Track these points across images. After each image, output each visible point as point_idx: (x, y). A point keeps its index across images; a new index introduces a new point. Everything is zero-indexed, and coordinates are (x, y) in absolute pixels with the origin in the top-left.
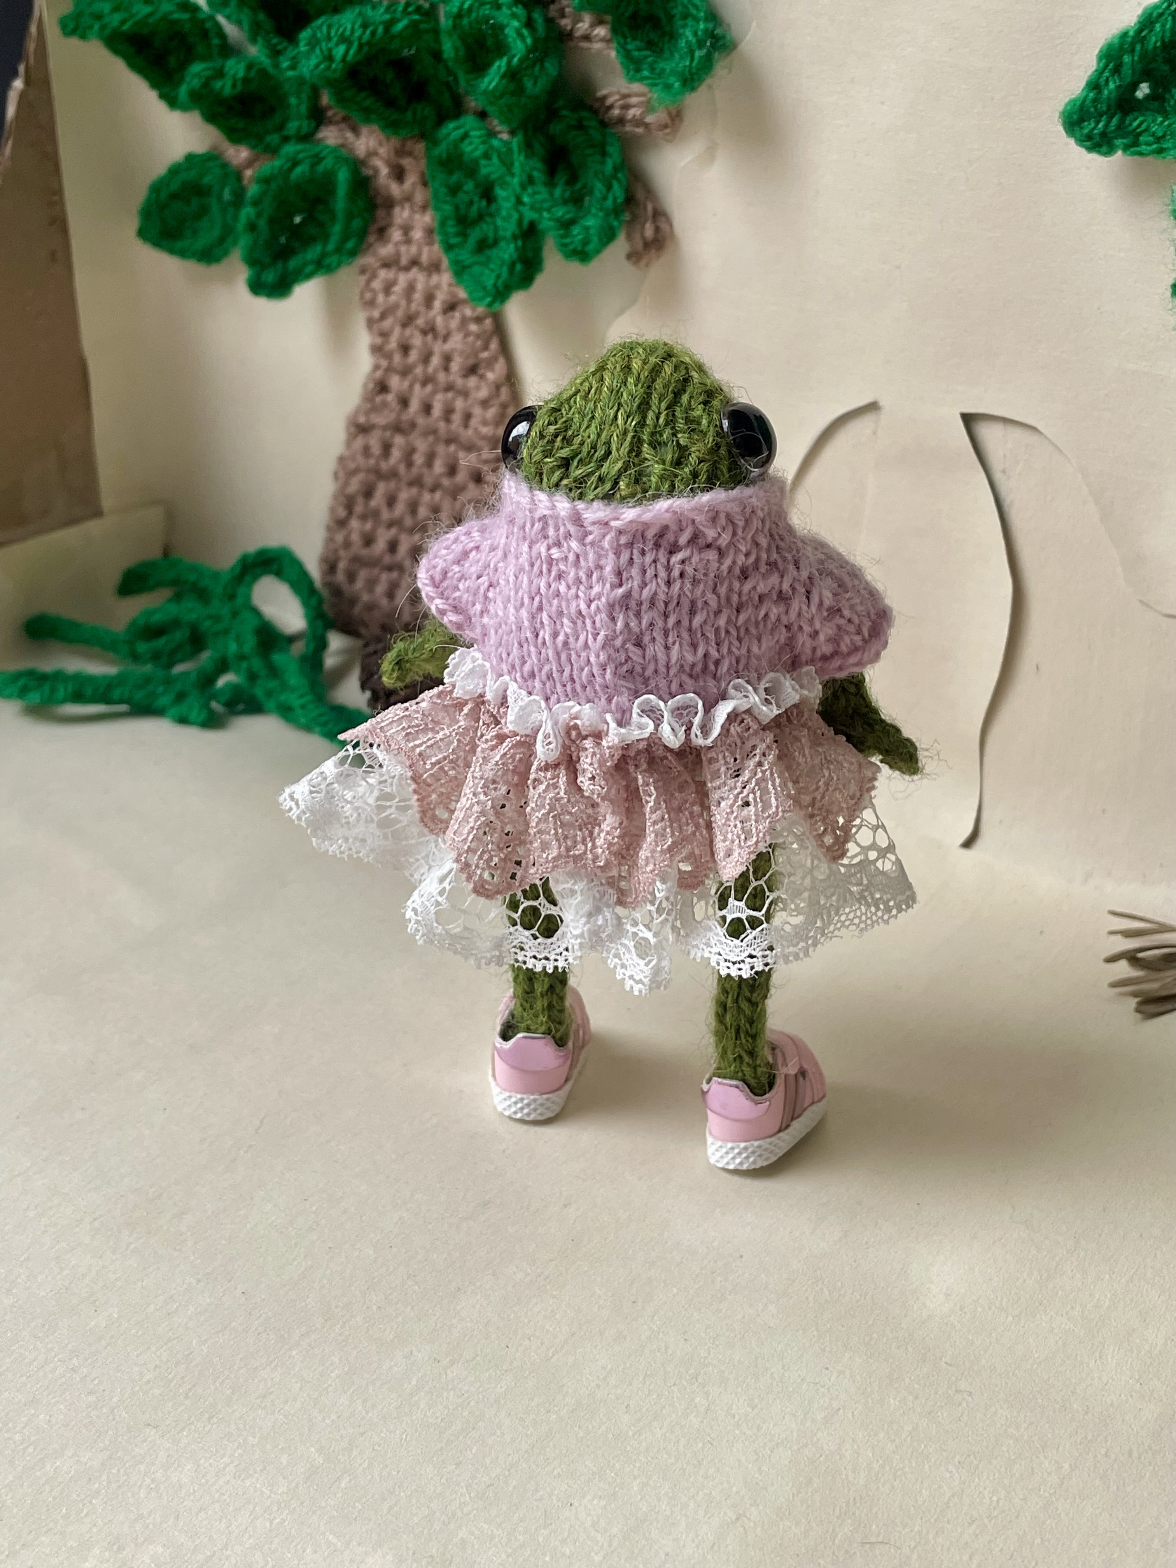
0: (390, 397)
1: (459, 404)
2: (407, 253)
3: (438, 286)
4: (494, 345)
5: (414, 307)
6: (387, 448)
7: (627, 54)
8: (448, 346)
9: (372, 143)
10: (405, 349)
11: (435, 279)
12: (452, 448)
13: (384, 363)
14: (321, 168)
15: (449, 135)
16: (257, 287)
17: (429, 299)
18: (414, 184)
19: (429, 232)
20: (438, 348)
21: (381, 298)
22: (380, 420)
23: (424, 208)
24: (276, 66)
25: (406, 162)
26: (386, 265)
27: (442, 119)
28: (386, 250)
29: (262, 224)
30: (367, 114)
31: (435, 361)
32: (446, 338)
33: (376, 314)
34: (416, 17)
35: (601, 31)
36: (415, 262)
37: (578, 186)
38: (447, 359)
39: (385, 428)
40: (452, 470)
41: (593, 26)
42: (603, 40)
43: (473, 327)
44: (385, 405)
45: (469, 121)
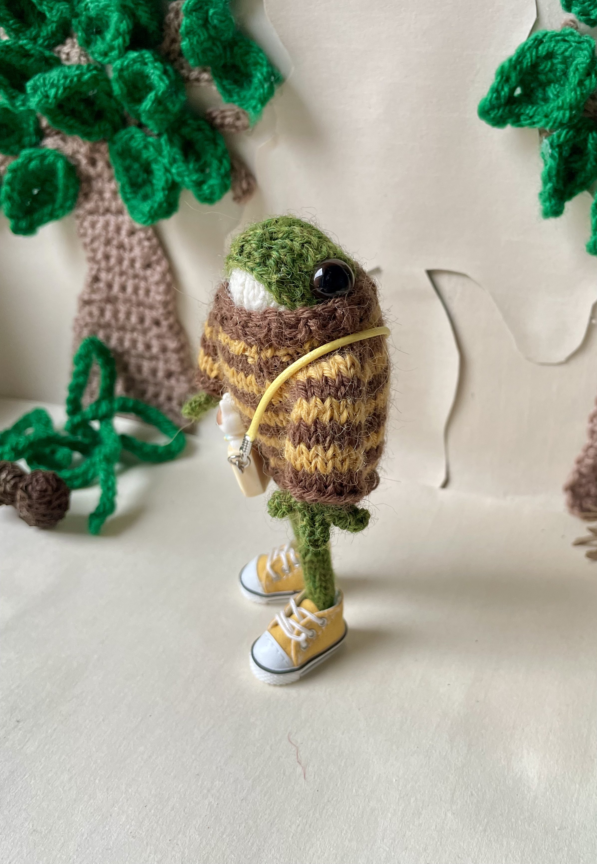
0: (102, 285)
1: (142, 284)
2: (103, 205)
3: (123, 222)
4: (159, 252)
5: (110, 235)
6: (102, 312)
7: (223, 87)
8: (132, 255)
9: (75, 146)
10: (107, 257)
11: (120, 218)
12: (141, 308)
13: (96, 267)
14: (47, 162)
15: (122, 138)
16: (17, 230)
17: (118, 229)
18: (102, 168)
19: (114, 193)
20: (127, 255)
21: (90, 231)
22: (96, 297)
23: (110, 180)
24: (13, 105)
25: (97, 156)
26: (91, 213)
27: (116, 130)
28: (89, 206)
29: (15, 195)
30: (71, 129)
31: (126, 263)
32: (131, 250)
33: (88, 240)
34: (94, 72)
35: (205, 76)
36: (107, 211)
37: (202, 162)
38: (133, 262)
39: (100, 301)
40: (142, 320)
41: (200, 73)
42: (208, 81)
43: (146, 243)
44: (99, 289)
45: (133, 129)
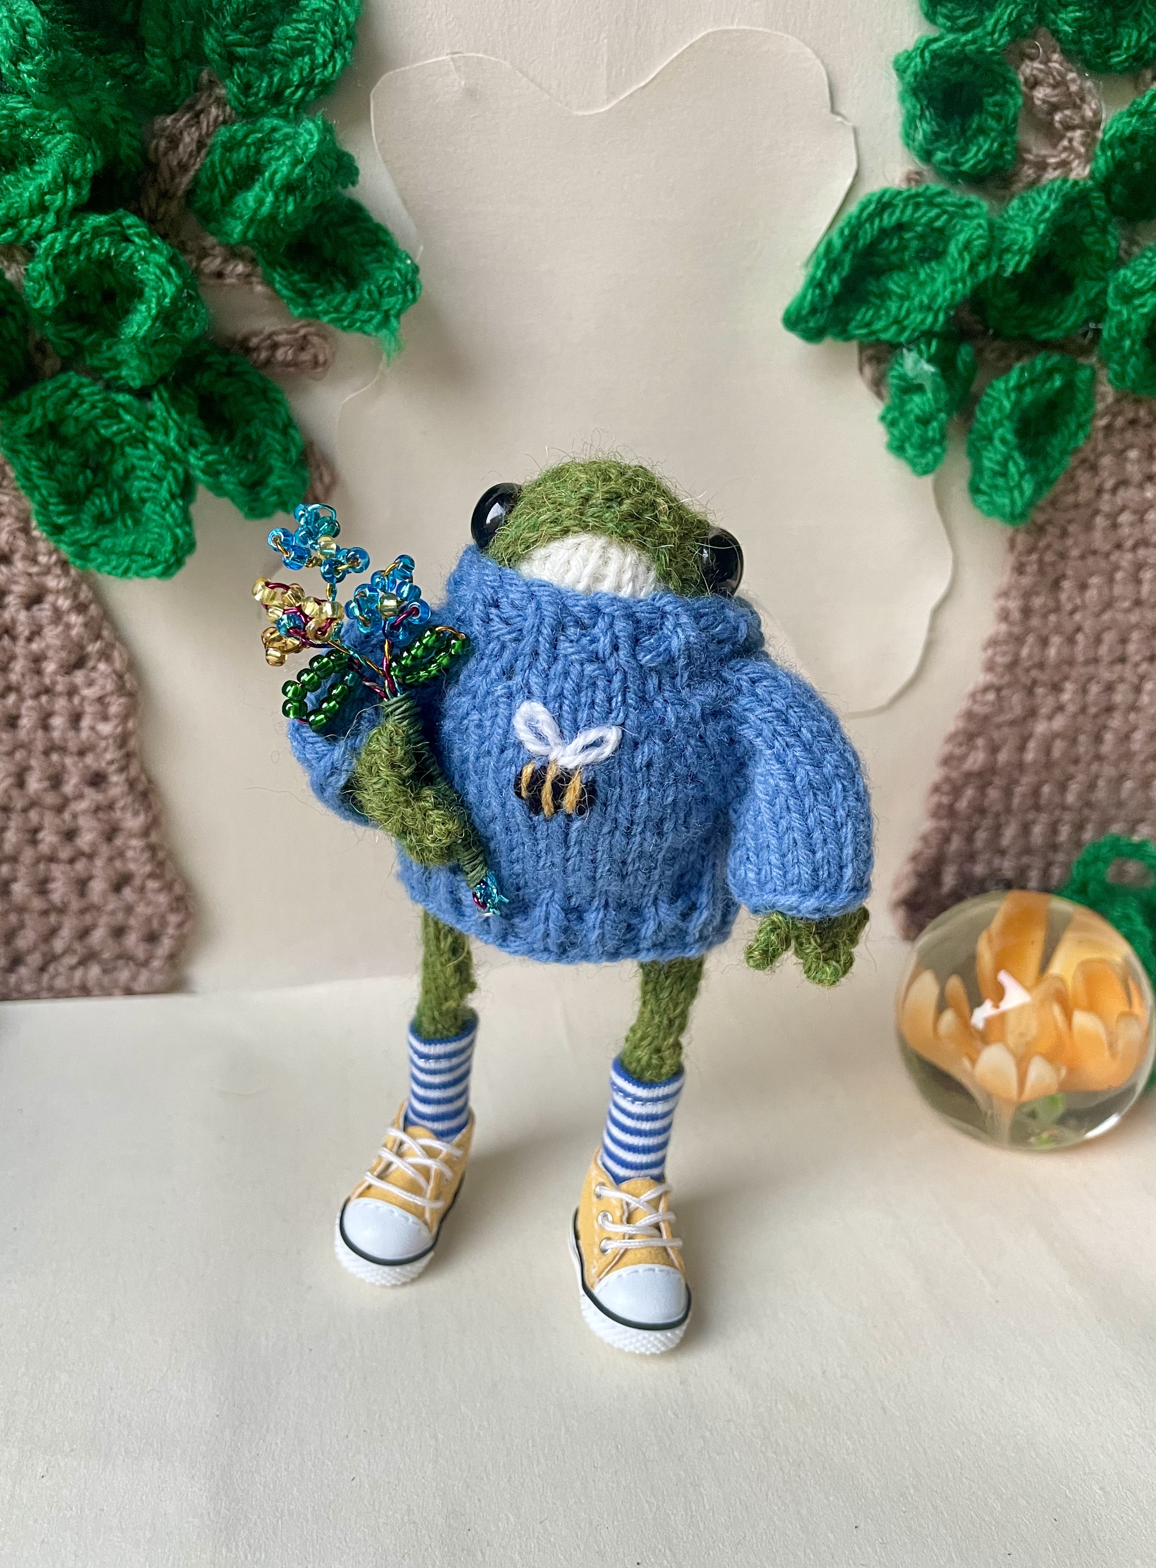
1: (62, 705)
7: (293, 287)
8: (34, 646)
12: (55, 757)
15: (41, 399)
20: (22, 651)
31: (19, 667)
35: (239, 267)
37: (244, 439)
38: (37, 661)
40: (56, 781)
41: (226, 263)
42: (244, 276)
43: (74, 619)
